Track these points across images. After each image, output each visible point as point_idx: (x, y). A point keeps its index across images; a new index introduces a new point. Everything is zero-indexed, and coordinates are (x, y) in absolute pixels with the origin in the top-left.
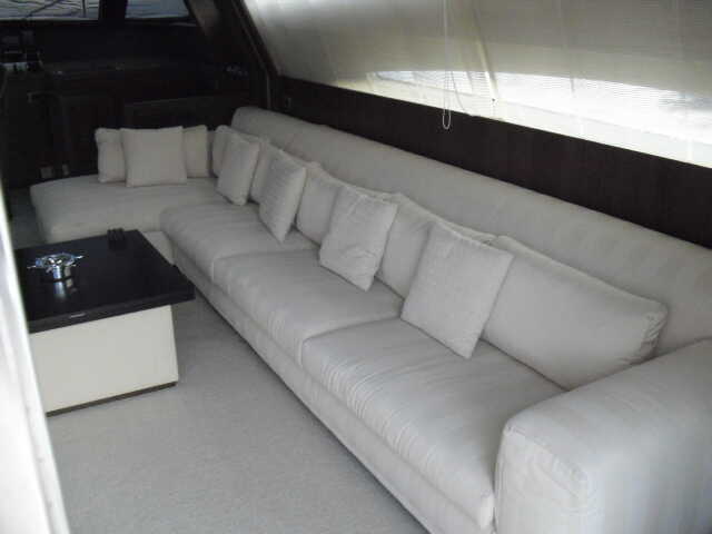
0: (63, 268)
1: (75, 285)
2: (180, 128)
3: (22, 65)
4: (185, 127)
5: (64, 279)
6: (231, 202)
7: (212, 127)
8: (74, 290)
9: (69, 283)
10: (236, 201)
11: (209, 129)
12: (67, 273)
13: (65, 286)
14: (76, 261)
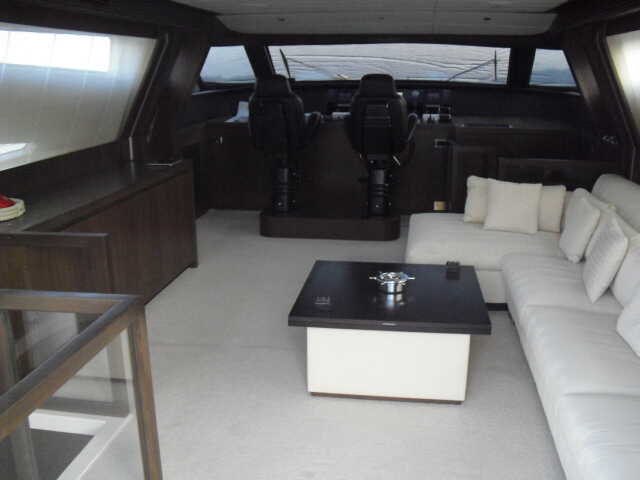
0: (396, 285)
1: (404, 299)
2: (540, 185)
3: (436, 117)
4: (544, 184)
5: (395, 293)
6: (567, 259)
7: (570, 188)
8: (402, 303)
9: (399, 297)
10: (570, 258)
11: (568, 190)
12: (399, 289)
13: (395, 298)
14: (408, 282)
